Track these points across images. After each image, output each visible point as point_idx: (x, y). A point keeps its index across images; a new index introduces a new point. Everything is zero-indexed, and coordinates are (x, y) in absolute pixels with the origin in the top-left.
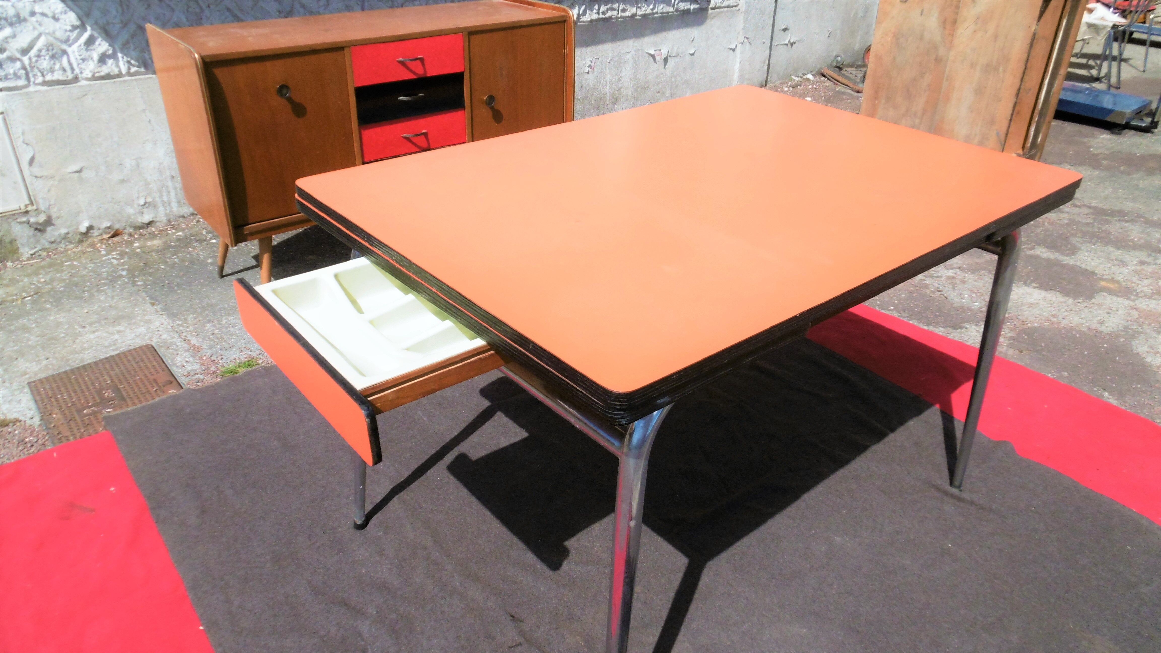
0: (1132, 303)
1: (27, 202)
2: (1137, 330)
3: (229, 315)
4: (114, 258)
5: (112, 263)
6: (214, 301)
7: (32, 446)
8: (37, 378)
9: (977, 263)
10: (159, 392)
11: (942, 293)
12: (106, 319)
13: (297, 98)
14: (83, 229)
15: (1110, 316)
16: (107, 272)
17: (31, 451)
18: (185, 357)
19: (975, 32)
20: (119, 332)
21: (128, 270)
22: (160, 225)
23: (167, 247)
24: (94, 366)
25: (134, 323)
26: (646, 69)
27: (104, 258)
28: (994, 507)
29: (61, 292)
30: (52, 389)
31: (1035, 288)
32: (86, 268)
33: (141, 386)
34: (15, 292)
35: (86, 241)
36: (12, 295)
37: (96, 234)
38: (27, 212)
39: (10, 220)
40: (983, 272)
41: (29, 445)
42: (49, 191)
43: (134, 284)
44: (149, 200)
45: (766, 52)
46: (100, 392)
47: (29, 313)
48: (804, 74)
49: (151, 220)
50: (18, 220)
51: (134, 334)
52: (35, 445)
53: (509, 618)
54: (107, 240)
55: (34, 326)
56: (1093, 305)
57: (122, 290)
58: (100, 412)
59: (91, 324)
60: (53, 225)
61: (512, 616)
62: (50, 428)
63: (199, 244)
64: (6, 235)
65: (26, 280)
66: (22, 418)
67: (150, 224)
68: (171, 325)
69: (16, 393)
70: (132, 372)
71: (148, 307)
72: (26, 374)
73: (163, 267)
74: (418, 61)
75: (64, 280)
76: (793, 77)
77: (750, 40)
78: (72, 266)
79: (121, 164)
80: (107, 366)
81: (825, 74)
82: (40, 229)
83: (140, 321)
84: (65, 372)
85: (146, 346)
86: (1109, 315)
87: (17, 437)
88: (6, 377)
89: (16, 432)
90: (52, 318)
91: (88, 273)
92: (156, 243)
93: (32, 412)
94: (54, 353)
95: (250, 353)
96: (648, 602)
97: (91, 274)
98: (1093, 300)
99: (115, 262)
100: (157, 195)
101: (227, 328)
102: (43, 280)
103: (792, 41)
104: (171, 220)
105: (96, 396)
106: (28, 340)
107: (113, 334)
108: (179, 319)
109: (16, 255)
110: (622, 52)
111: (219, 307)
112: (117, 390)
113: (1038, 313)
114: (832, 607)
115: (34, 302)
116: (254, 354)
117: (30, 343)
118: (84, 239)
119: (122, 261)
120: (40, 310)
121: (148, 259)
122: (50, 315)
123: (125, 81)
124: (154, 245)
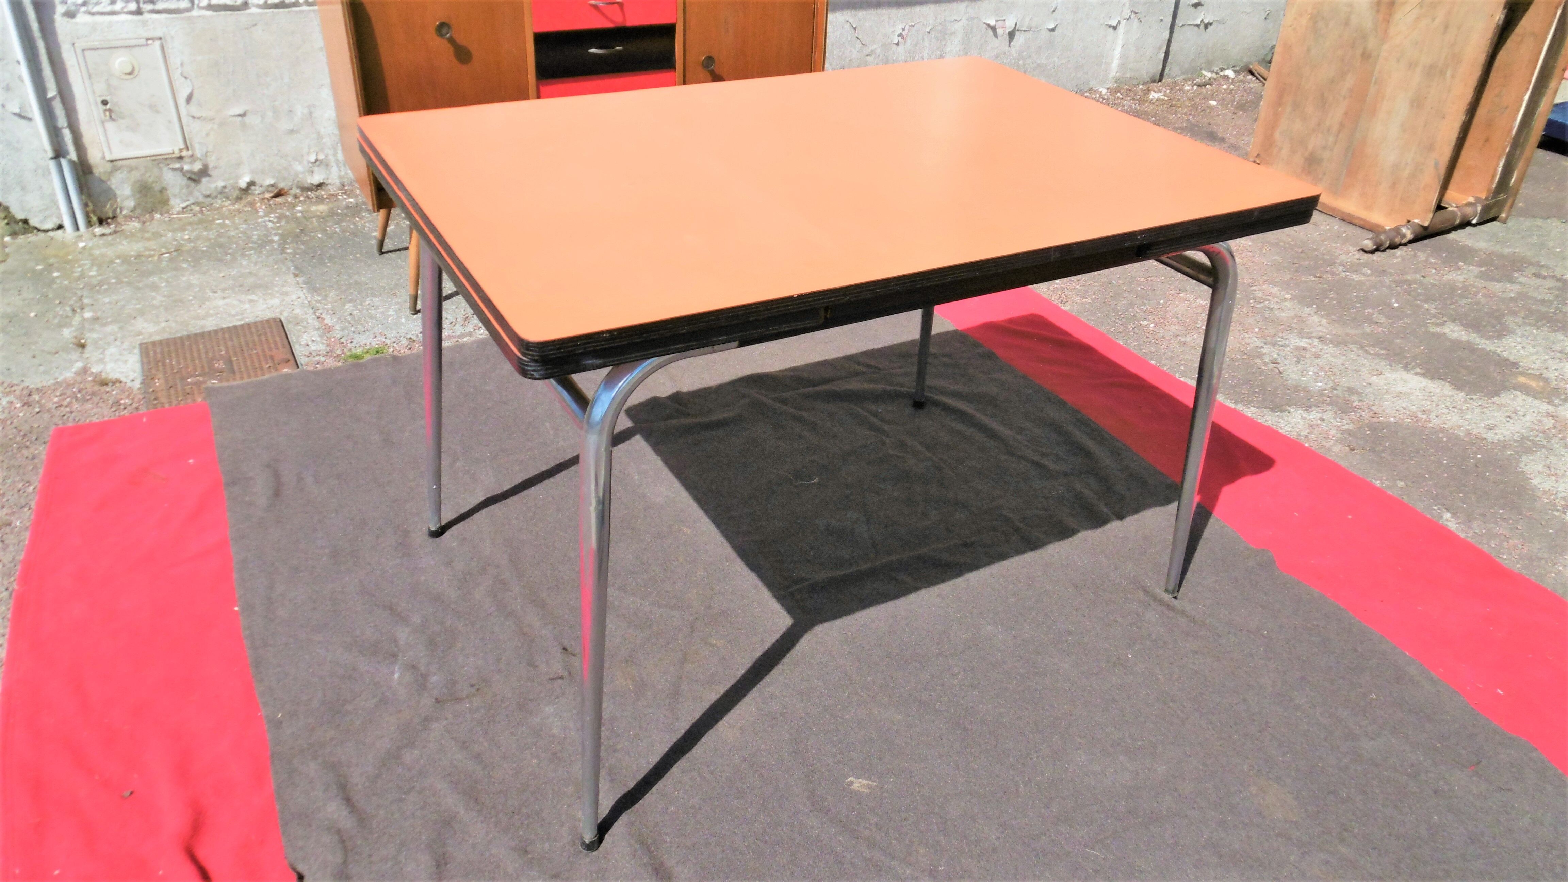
0: (1551, 409)
1: (182, 146)
2: (1540, 443)
3: (374, 296)
4: (270, 221)
5: (266, 226)
6: (363, 279)
7: (125, 408)
8: (151, 340)
9: (1348, 335)
10: (272, 369)
11: (1278, 366)
12: (241, 286)
13: (461, 39)
14: (243, 184)
15: (1508, 421)
16: (258, 235)
17: (122, 413)
18: (312, 336)
19: (1418, 19)
20: (251, 301)
21: (281, 235)
22: (332, 189)
23: (332, 213)
24: (213, 334)
25: (270, 294)
26: (981, 45)
27: (260, 220)
28: (1208, 622)
29: (203, 252)
30: (162, 353)
31: (1416, 374)
32: (237, 229)
33: (255, 361)
34: (155, 247)
35: (246, 198)
36: (150, 250)
37: (257, 192)
38: (181, 158)
39: (162, 165)
40: (1351, 346)
41: (122, 407)
42: (207, 135)
43: (283, 251)
44: (321, 157)
45: (1164, 34)
46: (210, 362)
47: (162, 271)
48: (1222, 69)
49: (322, 181)
50: (171, 166)
51: (266, 306)
52: (129, 408)
53: (560, 650)
54: (269, 200)
55: (163, 285)
56: (1491, 405)
57: (267, 257)
58: (205, 382)
59: (224, 290)
60: (209, 175)
61: (565, 649)
62: (148, 393)
63: (370, 214)
64: (156, 182)
65: (170, 235)
66: (123, 379)
67: (320, 186)
68: (309, 299)
69: (125, 352)
70: (251, 345)
71: (290, 279)
72: (140, 333)
73: (320, 236)
74: (616, 6)
75: (210, 239)
76: (1204, 72)
77: (1139, 16)
78: (223, 225)
79: (290, 111)
80: (227, 336)
81: (1254, 71)
82: (195, 178)
83: (277, 292)
84: (182, 338)
85: (274, 320)
86: (1508, 419)
87: (113, 398)
88: (119, 335)
89: (114, 393)
90: (184, 279)
91: (238, 234)
92: (322, 208)
93: (136, 375)
94: (176, 316)
95: (384, 340)
96: (727, 658)
97: (240, 235)
98: (1496, 399)
99: (270, 225)
100: (330, 152)
101: (368, 309)
102: (187, 237)
103: (1206, 21)
104: (346, 184)
105: (206, 365)
106: (154, 298)
107: (244, 303)
108: (319, 295)
109: (166, 207)
110: (948, 19)
111: (366, 286)
112: (229, 362)
113: (1404, 405)
114: (946, 698)
115: (171, 260)
116: (388, 341)
117: (154, 302)
118: (244, 196)
119: (278, 225)
120: (175, 269)
121: (306, 225)
122: (183, 276)
123: (301, 11)
124: (318, 211)
